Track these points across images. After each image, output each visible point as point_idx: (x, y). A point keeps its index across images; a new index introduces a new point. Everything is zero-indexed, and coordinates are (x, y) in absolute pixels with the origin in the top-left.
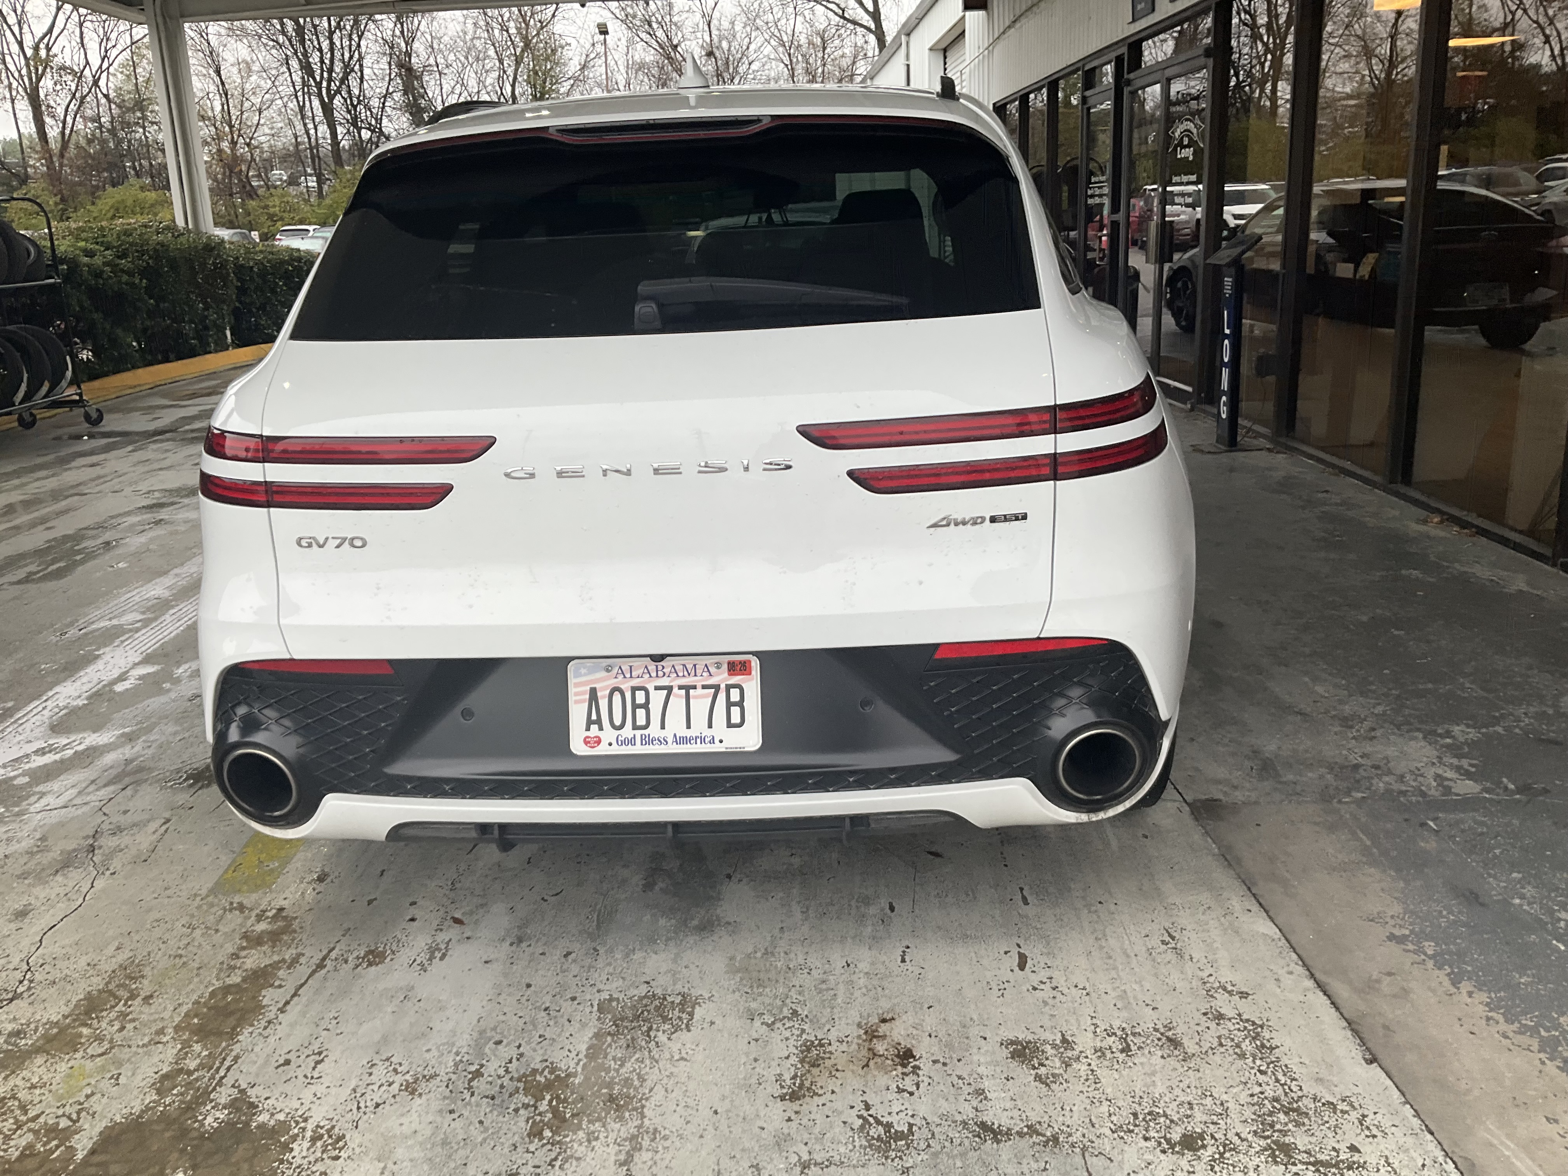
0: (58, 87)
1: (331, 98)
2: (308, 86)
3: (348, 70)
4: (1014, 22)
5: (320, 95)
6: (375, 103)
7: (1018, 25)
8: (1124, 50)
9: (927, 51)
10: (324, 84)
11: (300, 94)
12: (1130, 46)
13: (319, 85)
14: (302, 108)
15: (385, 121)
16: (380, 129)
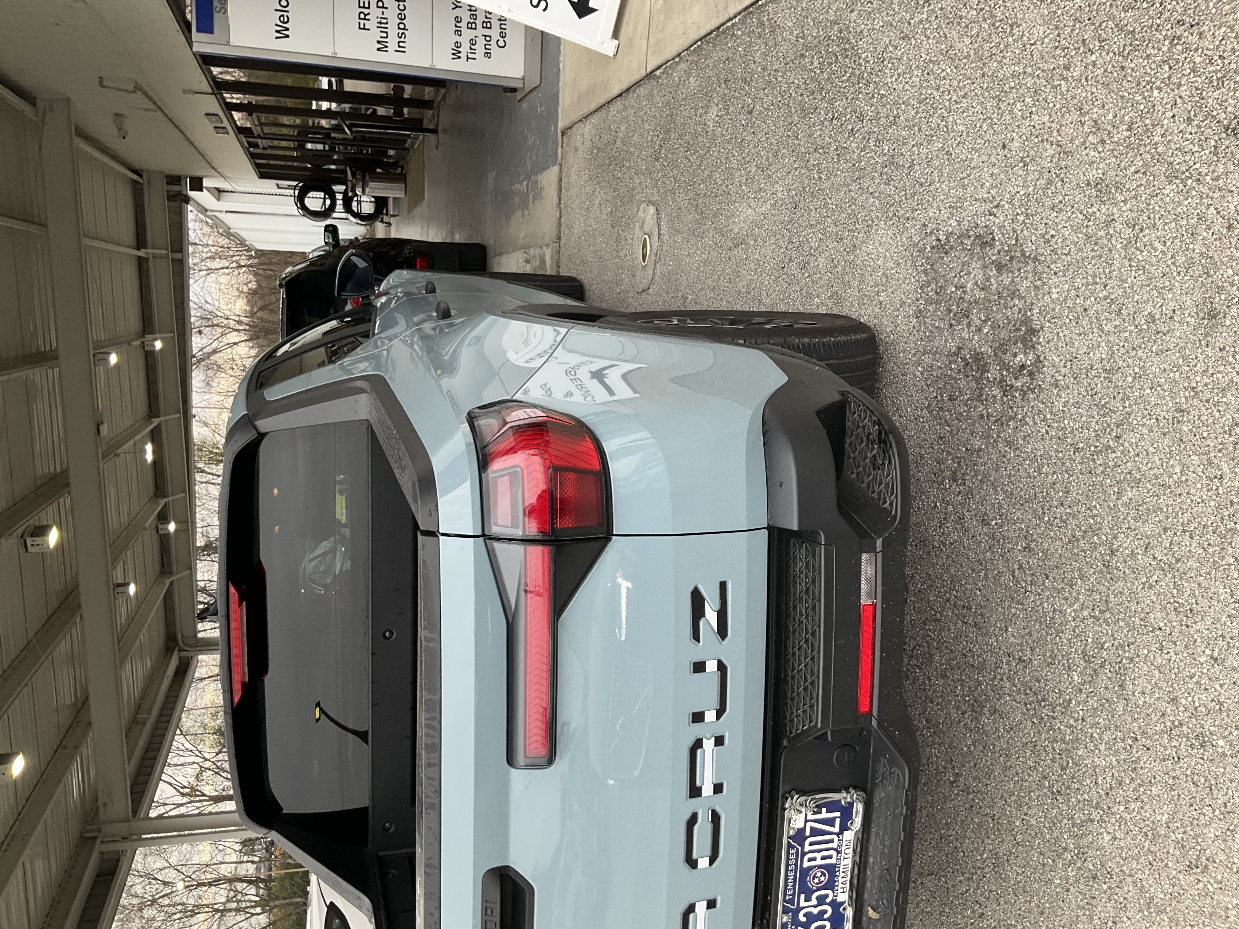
0: (211, 782)
4: (214, 168)
7: (216, 167)
8: (242, 136)
9: (220, 203)
12: (240, 133)
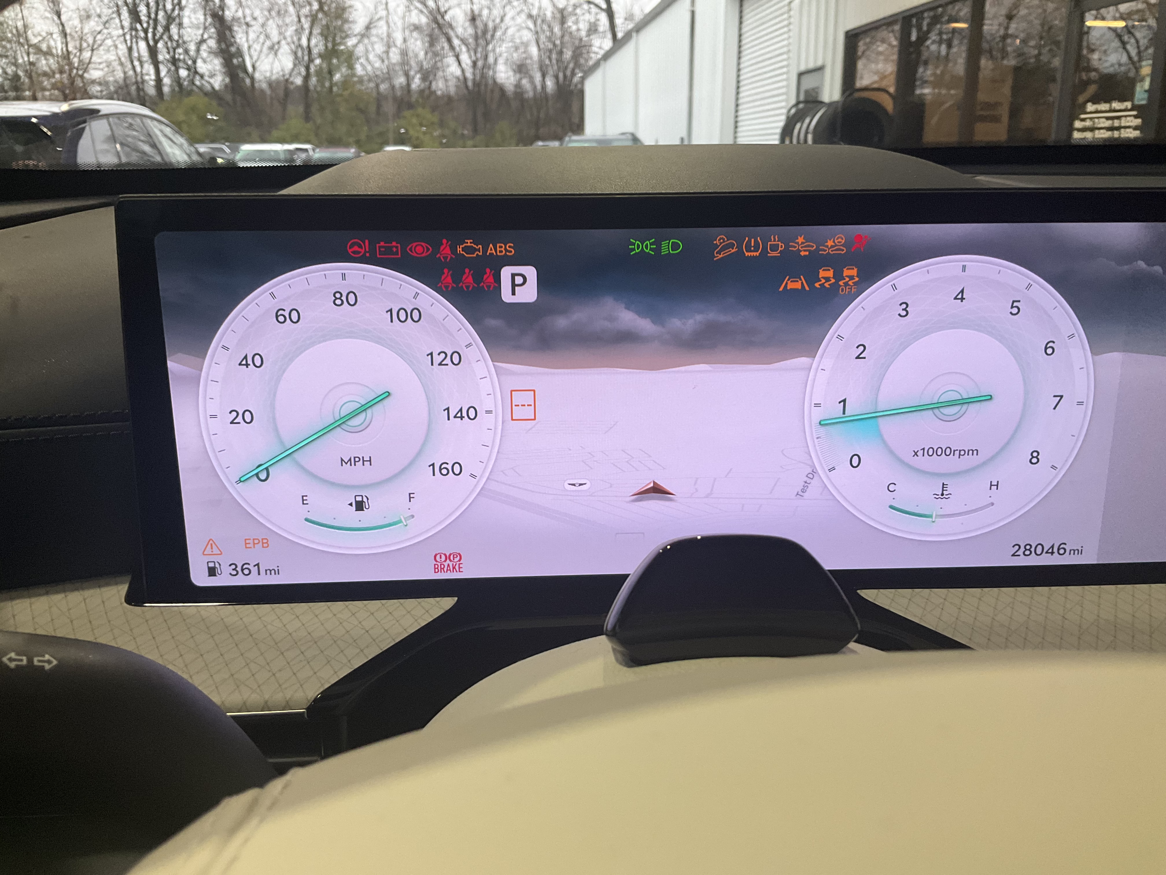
1: (156, 42)
2: (136, 30)
3: (170, 19)
5: (146, 39)
6: (192, 47)
10: (150, 30)
11: (128, 37)
13: (146, 31)
14: (130, 49)
15: (199, 63)
16: (195, 68)
